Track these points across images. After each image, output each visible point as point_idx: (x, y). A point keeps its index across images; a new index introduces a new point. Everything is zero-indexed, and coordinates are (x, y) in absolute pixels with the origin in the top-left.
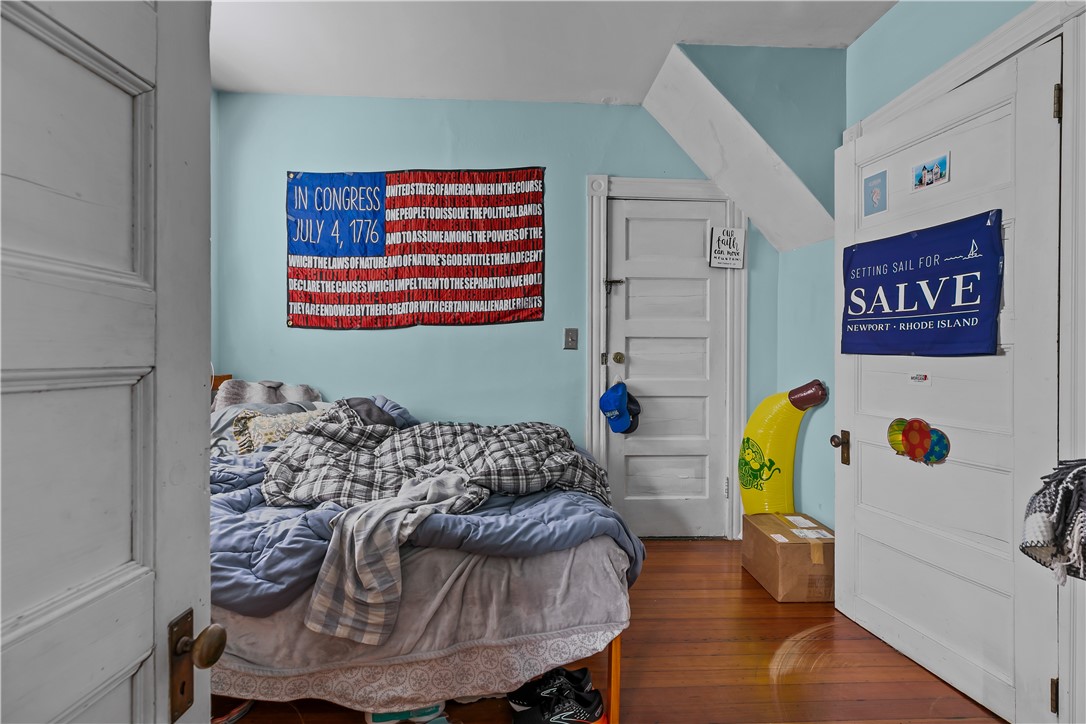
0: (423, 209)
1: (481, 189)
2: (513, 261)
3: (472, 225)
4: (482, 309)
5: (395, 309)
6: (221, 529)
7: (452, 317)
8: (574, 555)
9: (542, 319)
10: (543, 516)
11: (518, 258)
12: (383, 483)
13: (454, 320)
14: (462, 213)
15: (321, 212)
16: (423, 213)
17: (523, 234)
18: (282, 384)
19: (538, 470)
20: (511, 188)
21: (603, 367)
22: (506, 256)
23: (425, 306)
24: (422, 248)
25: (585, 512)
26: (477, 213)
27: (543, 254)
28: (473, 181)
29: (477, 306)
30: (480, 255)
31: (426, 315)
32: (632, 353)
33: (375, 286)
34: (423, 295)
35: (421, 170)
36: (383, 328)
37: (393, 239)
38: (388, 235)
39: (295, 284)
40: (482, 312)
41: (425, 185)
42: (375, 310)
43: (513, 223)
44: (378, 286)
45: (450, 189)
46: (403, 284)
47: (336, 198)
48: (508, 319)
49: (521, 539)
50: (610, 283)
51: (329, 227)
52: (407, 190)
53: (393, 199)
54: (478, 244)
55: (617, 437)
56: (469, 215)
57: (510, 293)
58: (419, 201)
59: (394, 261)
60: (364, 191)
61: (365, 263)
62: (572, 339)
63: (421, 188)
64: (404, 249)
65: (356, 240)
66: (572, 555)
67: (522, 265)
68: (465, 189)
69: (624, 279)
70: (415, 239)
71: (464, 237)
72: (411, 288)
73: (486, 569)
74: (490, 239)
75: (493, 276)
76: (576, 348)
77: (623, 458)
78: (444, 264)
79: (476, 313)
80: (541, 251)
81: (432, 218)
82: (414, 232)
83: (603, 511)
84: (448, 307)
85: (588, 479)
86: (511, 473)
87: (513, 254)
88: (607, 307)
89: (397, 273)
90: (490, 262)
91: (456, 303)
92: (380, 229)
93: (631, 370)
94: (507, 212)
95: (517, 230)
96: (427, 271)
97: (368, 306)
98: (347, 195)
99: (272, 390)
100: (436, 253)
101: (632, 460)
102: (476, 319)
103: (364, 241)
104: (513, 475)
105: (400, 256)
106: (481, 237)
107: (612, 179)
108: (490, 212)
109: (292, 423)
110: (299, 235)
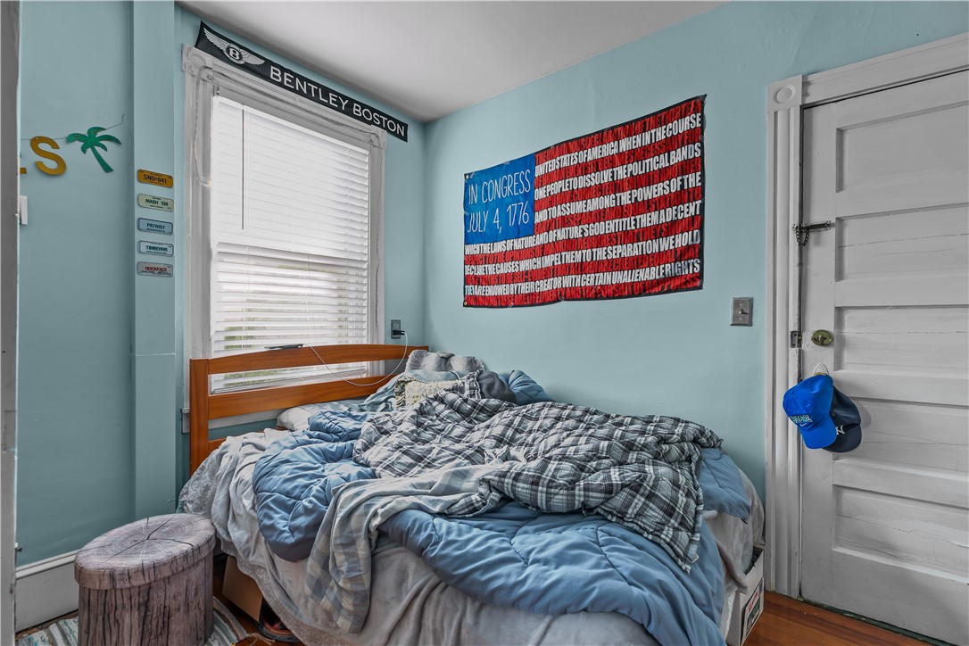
0: (567, 180)
1: (626, 144)
2: (663, 220)
3: (616, 187)
4: (625, 280)
5: (541, 285)
6: (290, 474)
7: (594, 291)
8: (548, 627)
9: (700, 288)
10: (530, 552)
11: (668, 215)
12: (434, 460)
13: (596, 294)
14: (605, 176)
15: (486, 203)
16: (567, 185)
17: (675, 185)
18: (453, 355)
19: (572, 485)
20: (660, 134)
21: (794, 352)
22: (654, 215)
23: (567, 281)
24: (565, 221)
25: (597, 566)
26: (621, 172)
27: (702, 206)
28: (617, 138)
29: (620, 277)
30: (624, 220)
31: (568, 290)
32: (848, 331)
33: (526, 265)
34: (566, 270)
35: (566, 142)
36: (532, 305)
37: (541, 217)
38: (537, 213)
39: (470, 270)
40: (625, 283)
41: (569, 155)
42: (526, 288)
43: (663, 175)
44: (527, 264)
45: (594, 154)
46: (548, 261)
47: (496, 188)
48: (656, 290)
49: (476, 575)
50: (805, 231)
51: (492, 215)
52: (552, 165)
53: (541, 177)
54: (622, 206)
55: (819, 458)
56: (612, 177)
57: (659, 258)
58: (563, 173)
59: (541, 239)
60: (518, 176)
61: (518, 244)
62: (744, 313)
63: (566, 160)
64: (550, 225)
65: (511, 224)
66: (543, 626)
67: (674, 223)
68: (609, 149)
69: (833, 221)
70: (559, 214)
71: (607, 202)
72: (556, 264)
73: (444, 598)
74: (636, 198)
75: (638, 241)
76: (750, 324)
77: (830, 489)
78: (586, 235)
79: (618, 286)
80: (699, 202)
81: (575, 188)
82: (559, 206)
83: (634, 573)
84: (588, 280)
85: (654, 514)
86: (531, 480)
87: (662, 211)
88: (801, 264)
89: (543, 250)
90: (635, 225)
91: (597, 275)
92: (530, 211)
93: (847, 356)
94: (654, 163)
95: (667, 182)
96: (571, 245)
97: (519, 284)
98: (505, 184)
99: (443, 360)
100: (579, 224)
101: (847, 495)
102: (618, 292)
103: (517, 222)
104: (532, 483)
105: (546, 233)
106: (625, 198)
107: (811, 78)
108: (635, 168)
109: (435, 389)
110: (471, 227)
